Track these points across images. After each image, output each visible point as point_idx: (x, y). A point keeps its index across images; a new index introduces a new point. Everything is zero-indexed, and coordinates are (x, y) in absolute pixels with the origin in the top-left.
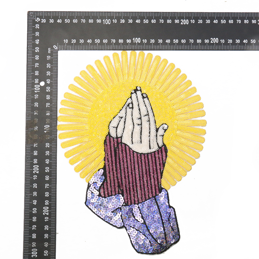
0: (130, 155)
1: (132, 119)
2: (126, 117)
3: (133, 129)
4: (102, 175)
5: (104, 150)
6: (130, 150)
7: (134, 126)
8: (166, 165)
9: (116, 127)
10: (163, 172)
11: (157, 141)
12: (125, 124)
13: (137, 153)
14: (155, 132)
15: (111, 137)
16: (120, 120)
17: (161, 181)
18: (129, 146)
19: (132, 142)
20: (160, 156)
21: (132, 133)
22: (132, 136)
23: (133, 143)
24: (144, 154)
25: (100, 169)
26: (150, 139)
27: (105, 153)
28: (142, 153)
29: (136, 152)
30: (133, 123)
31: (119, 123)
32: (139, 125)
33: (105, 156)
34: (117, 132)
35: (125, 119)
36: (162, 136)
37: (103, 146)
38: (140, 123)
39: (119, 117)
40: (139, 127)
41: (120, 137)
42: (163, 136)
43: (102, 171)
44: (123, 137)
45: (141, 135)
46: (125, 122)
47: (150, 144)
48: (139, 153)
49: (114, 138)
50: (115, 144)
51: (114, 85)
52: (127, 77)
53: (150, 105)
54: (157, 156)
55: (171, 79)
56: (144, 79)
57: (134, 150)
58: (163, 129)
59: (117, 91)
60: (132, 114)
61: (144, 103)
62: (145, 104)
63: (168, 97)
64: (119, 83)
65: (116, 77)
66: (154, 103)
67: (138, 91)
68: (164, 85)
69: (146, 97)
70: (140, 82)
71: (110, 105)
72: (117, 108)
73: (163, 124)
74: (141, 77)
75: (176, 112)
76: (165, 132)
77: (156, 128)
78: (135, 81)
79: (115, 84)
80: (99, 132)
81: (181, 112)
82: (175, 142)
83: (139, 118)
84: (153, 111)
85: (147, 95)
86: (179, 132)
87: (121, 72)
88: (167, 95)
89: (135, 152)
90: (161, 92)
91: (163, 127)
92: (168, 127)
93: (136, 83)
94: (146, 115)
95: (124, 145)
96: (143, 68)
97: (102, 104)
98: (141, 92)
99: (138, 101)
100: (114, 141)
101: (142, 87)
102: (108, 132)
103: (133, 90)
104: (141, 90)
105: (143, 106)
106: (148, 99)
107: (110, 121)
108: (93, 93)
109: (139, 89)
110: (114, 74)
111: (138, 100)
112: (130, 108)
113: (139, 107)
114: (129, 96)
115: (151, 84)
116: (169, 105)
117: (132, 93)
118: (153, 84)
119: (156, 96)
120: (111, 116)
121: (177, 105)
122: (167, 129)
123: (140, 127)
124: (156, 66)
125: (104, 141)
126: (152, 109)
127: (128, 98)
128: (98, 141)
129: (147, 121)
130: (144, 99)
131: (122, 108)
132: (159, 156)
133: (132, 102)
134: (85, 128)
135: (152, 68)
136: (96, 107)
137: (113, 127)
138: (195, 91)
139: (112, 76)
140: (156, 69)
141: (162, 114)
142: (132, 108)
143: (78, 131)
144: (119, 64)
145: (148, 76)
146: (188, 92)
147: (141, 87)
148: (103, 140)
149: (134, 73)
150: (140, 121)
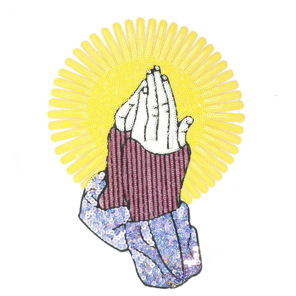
0: (141, 155)
1: (147, 108)
2: (138, 104)
3: (147, 122)
4: (103, 180)
5: (107, 146)
6: (142, 148)
7: (148, 117)
8: (188, 171)
9: (125, 117)
10: (183, 180)
11: (178, 138)
12: (136, 115)
13: (151, 153)
14: (175, 126)
15: (117, 131)
16: (131, 109)
17: (181, 192)
18: (140, 144)
19: (145, 138)
20: (181, 158)
21: (145, 127)
22: (145, 130)
23: (145, 140)
24: (160, 155)
25: (101, 171)
26: (168, 135)
27: (109, 151)
28: (158, 154)
29: (149, 152)
30: (148, 113)
31: (129, 112)
32: (155, 116)
33: (108, 155)
34: (125, 125)
35: (137, 108)
36: (184, 132)
37: (106, 141)
38: (156, 114)
39: (130, 104)
40: (155, 119)
41: (129, 131)
42: (186, 132)
43: (103, 175)
44: (133, 131)
45: (157, 129)
46: (136, 111)
47: (168, 142)
48: (153, 153)
49: (121, 132)
50: (123, 139)
51: (125, 62)
52: (142, 52)
53: (172, 91)
54: (176, 158)
55: (200, 58)
56: (164, 56)
57: (147, 149)
58: (187, 124)
59: (128, 70)
60: (147, 101)
61: (164, 87)
62: (164, 89)
63: (195, 81)
64: (132, 60)
65: (128, 52)
66: (176, 89)
67: (156, 71)
68: (191, 65)
69: (166, 80)
70: (160, 59)
71: (119, 88)
72: (127, 92)
73: (187, 116)
74: (161, 54)
75: (206, 102)
76: (188, 127)
77: (178, 121)
78: (153, 58)
79: (127, 61)
80: (102, 123)
81: (212, 102)
82: (201, 141)
83: (156, 108)
84: (174, 99)
85: (168, 77)
86: (207, 128)
87: (135, 45)
88: (194, 78)
89: (147, 152)
90: (186, 74)
91: (186, 121)
92: (193, 121)
93: (153, 61)
94: (165, 104)
95: (133, 142)
96: (164, 42)
97: (107, 86)
98: (160, 73)
99: (155, 85)
100: (120, 135)
101: (162, 66)
102: (114, 123)
103: (150, 69)
104: (160, 71)
105: (162, 91)
106: (169, 83)
107: (118, 109)
108: (97, 72)
109: (157, 68)
110: (125, 47)
111: (155, 83)
112: (144, 93)
113: (156, 92)
114: (144, 77)
115: (174, 63)
116: (197, 92)
117: (148, 74)
118: (176, 64)
119: (179, 79)
120: (119, 102)
121: (207, 92)
122: (191, 123)
123: (157, 119)
124: (181, 40)
125: (107, 136)
126: (173, 96)
127: (143, 81)
128: (100, 135)
129: (166, 112)
130: (164, 82)
131: (133, 93)
132: (179, 159)
133: (147, 85)
134: (84, 116)
135: (176, 42)
136: (100, 90)
137: (121, 117)
138: (231, 75)
139: (123, 51)
140: (181, 44)
141: (186, 103)
142: (148, 93)
143: (74, 120)
144: (132, 34)
145: (171, 53)
146: (222, 76)
147: (160, 66)
148: (107, 133)
149: (151, 48)
150: (157, 111)
